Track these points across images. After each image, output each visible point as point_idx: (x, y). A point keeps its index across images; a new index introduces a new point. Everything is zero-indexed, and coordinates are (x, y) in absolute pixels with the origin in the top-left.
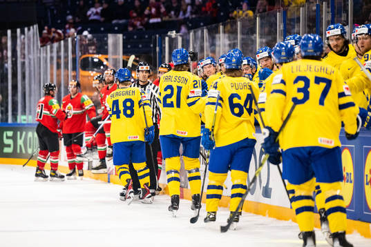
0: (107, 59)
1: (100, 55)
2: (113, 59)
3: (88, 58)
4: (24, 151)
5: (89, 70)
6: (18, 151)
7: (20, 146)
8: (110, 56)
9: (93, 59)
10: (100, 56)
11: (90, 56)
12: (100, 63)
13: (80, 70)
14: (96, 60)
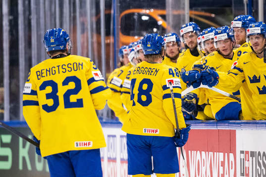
0: (164, 17)
1: (152, 10)
2: (174, 16)
3: (133, 14)
4: (29, 168)
5: (134, 35)
6: (21, 167)
7: (24, 158)
8: (169, 11)
9: (140, 16)
10: (151, 12)
11: (136, 11)
12: (152, 23)
13: (121, 34)
14: (145, 18)
